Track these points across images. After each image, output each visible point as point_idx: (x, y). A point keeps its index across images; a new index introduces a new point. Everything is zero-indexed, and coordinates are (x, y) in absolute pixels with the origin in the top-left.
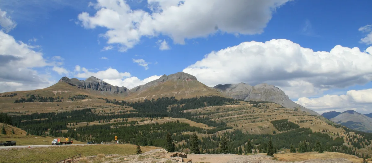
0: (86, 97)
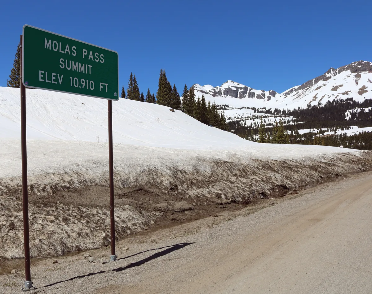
0: (226, 107)
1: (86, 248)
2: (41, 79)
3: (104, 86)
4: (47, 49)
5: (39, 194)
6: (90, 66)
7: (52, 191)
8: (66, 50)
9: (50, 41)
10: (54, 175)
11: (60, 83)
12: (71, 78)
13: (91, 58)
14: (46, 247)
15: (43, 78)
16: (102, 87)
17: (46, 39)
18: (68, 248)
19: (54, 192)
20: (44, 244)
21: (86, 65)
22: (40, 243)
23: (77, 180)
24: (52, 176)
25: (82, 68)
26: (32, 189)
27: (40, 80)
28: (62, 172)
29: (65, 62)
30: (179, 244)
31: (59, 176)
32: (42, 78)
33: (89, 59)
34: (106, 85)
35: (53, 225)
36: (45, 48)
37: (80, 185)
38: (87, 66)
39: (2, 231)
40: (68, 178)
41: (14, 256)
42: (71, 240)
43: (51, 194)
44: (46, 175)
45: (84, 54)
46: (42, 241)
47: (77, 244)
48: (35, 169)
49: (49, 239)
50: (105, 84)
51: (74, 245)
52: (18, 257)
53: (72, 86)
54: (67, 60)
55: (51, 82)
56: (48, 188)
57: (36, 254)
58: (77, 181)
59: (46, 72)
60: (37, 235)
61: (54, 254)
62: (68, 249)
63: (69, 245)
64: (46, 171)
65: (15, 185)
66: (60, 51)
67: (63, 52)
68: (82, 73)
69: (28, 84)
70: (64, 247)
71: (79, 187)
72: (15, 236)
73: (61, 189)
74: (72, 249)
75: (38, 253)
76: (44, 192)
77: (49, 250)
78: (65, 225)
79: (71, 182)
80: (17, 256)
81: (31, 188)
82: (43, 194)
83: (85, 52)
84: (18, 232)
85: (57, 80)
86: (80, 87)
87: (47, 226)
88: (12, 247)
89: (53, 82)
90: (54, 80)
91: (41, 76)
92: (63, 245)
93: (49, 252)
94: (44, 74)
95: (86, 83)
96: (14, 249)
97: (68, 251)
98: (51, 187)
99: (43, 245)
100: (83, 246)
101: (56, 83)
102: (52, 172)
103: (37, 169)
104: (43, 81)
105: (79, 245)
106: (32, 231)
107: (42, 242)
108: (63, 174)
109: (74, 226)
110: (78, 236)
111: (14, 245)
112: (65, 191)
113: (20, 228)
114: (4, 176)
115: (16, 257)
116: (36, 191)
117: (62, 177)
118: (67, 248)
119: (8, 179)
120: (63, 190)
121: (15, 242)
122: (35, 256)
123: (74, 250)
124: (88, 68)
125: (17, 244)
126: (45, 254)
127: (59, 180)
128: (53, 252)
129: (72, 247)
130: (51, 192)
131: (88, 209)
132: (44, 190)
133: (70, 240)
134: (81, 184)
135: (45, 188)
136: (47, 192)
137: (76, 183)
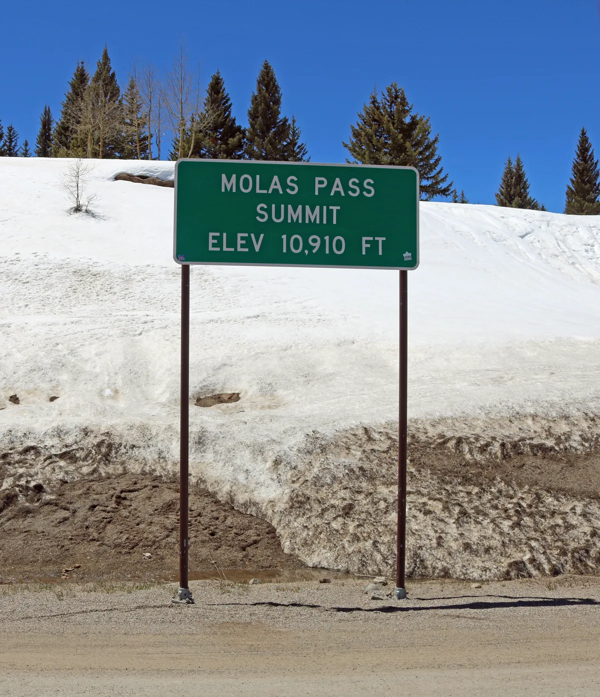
1: (462, 577)
2: (213, 247)
3: (374, 244)
4: (229, 193)
5: (468, 456)
6: (335, 209)
7: (502, 453)
8: (272, 187)
9: (234, 176)
10: (533, 419)
11: (257, 249)
12: (284, 237)
13: (337, 193)
14: (379, 557)
15: (219, 244)
16: (369, 246)
17: (224, 176)
18: (426, 568)
19: (505, 456)
20: (379, 551)
21: (325, 208)
22: (372, 549)
23: (580, 433)
24: (530, 422)
25: (314, 215)
26: (459, 445)
27: (211, 249)
28: (554, 415)
29: (269, 211)
30: (568, 599)
31: (543, 422)
32: (214, 245)
33: (332, 194)
34: (380, 239)
35: (425, 520)
36: (223, 190)
37: (582, 445)
38: (328, 208)
39: (326, 517)
40: (562, 428)
41: (320, 564)
42: (440, 555)
43: (497, 458)
44: (513, 419)
45: (317, 186)
46: (378, 545)
47: (445, 564)
48: (498, 405)
49: (392, 545)
50: (376, 239)
51: (439, 565)
52: (326, 567)
53: (285, 251)
54: (273, 206)
55: (236, 249)
56: (496, 448)
57: (356, 568)
58: (580, 436)
59: (225, 234)
60: (377, 533)
61: (388, 574)
62: (423, 571)
63: (428, 563)
64: (518, 409)
65: (435, 435)
66: (258, 191)
67: (265, 192)
68: (312, 224)
69: (184, 259)
70: (416, 564)
71: (576, 450)
72: (342, 528)
73: (529, 450)
74: (433, 572)
75: (360, 566)
76: (481, 453)
77: (381, 564)
78: (454, 523)
79: (563, 437)
80: (325, 564)
81: (456, 444)
82: (479, 457)
83: (321, 182)
84: (349, 523)
85: (249, 243)
86: (306, 252)
87: (413, 520)
88: (324, 547)
89: (239, 249)
90: (242, 246)
91: (211, 241)
92: (415, 561)
93: (381, 568)
94: (220, 239)
95: (323, 242)
96: (325, 551)
97: (422, 575)
98: (503, 445)
99: (375, 553)
100: (458, 571)
101: (247, 250)
102: (532, 412)
103: (503, 404)
104: (218, 249)
105: (449, 566)
106: (375, 524)
107: (377, 547)
108: (555, 419)
109: (474, 529)
110: (461, 548)
111: (328, 544)
112: (535, 455)
113: (360, 516)
114: (423, 416)
115: (323, 566)
116: (466, 448)
117: (552, 424)
118: (423, 568)
119: (428, 422)
120: (533, 452)
121: (332, 539)
122: (354, 570)
123: (435, 574)
124: (330, 213)
125: (333, 544)
126: (372, 570)
127: (539, 430)
128: (386, 569)
129: (434, 568)
130: (499, 454)
131: (558, 500)
132: (483, 449)
133: (440, 553)
134: (587, 445)
135: (487, 445)
136: (490, 453)
137: (575, 442)
